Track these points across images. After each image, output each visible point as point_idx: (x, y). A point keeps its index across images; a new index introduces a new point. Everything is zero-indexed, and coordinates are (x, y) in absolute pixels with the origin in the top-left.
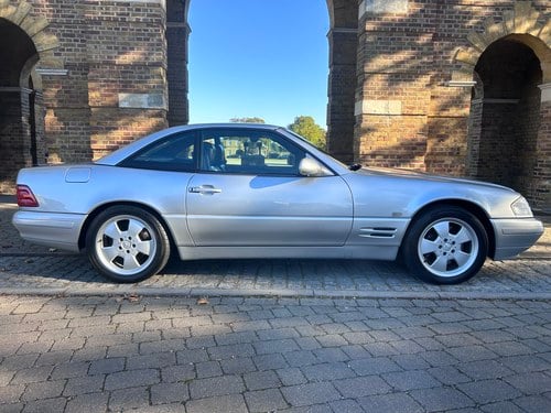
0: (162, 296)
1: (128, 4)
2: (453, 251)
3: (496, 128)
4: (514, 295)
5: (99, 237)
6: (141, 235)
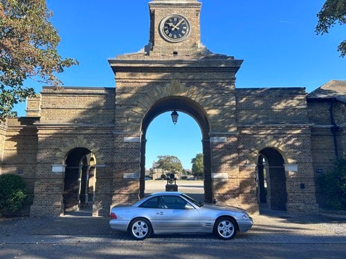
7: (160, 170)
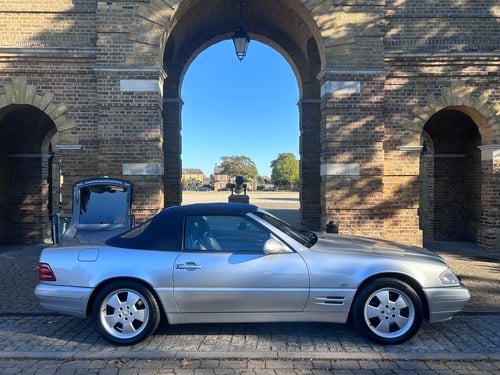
0: (153, 359)
1: (132, 93)
2: (394, 316)
3: (448, 178)
4: (446, 356)
5: (104, 307)
6: (137, 305)
7: (226, 177)
